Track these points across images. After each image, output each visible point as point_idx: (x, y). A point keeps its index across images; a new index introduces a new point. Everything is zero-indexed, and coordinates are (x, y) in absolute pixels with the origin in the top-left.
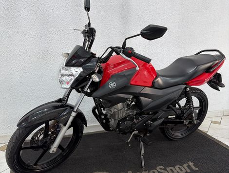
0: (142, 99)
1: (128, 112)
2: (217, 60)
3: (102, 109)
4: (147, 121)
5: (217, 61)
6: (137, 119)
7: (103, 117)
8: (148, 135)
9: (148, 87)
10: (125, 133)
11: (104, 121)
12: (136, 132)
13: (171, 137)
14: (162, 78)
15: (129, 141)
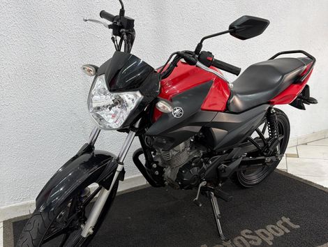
0: (215, 130)
1: (191, 153)
2: (304, 65)
3: (152, 153)
4: (220, 164)
5: (306, 67)
6: (207, 163)
7: (155, 166)
8: (220, 185)
9: (221, 111)
10: (190, 188)
11: (157, 173)
12: (203, 184)
13: (244, 184)
14: (239, 96)
15: (197, 199)
